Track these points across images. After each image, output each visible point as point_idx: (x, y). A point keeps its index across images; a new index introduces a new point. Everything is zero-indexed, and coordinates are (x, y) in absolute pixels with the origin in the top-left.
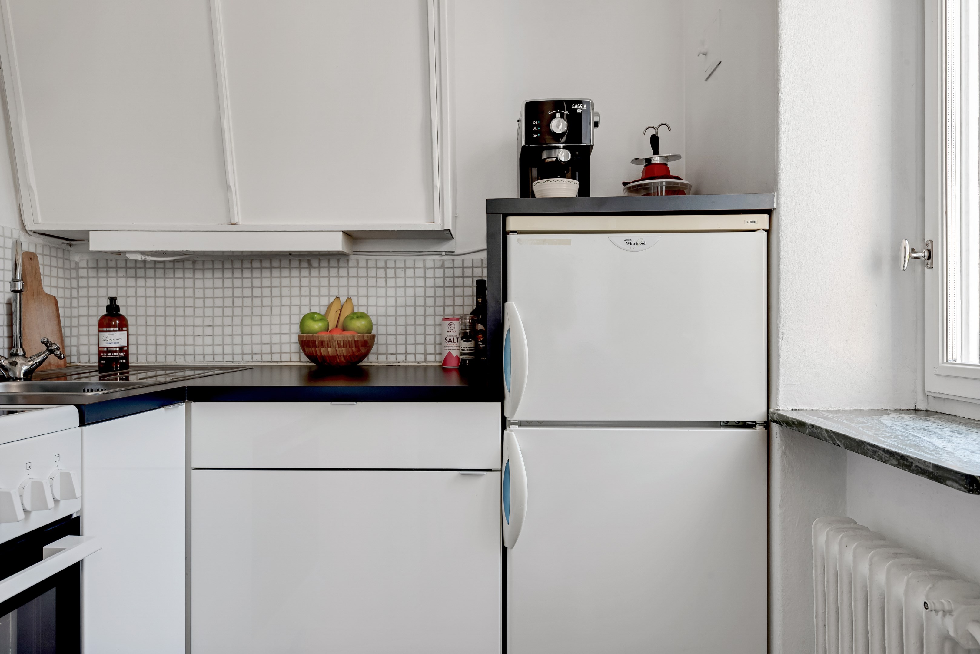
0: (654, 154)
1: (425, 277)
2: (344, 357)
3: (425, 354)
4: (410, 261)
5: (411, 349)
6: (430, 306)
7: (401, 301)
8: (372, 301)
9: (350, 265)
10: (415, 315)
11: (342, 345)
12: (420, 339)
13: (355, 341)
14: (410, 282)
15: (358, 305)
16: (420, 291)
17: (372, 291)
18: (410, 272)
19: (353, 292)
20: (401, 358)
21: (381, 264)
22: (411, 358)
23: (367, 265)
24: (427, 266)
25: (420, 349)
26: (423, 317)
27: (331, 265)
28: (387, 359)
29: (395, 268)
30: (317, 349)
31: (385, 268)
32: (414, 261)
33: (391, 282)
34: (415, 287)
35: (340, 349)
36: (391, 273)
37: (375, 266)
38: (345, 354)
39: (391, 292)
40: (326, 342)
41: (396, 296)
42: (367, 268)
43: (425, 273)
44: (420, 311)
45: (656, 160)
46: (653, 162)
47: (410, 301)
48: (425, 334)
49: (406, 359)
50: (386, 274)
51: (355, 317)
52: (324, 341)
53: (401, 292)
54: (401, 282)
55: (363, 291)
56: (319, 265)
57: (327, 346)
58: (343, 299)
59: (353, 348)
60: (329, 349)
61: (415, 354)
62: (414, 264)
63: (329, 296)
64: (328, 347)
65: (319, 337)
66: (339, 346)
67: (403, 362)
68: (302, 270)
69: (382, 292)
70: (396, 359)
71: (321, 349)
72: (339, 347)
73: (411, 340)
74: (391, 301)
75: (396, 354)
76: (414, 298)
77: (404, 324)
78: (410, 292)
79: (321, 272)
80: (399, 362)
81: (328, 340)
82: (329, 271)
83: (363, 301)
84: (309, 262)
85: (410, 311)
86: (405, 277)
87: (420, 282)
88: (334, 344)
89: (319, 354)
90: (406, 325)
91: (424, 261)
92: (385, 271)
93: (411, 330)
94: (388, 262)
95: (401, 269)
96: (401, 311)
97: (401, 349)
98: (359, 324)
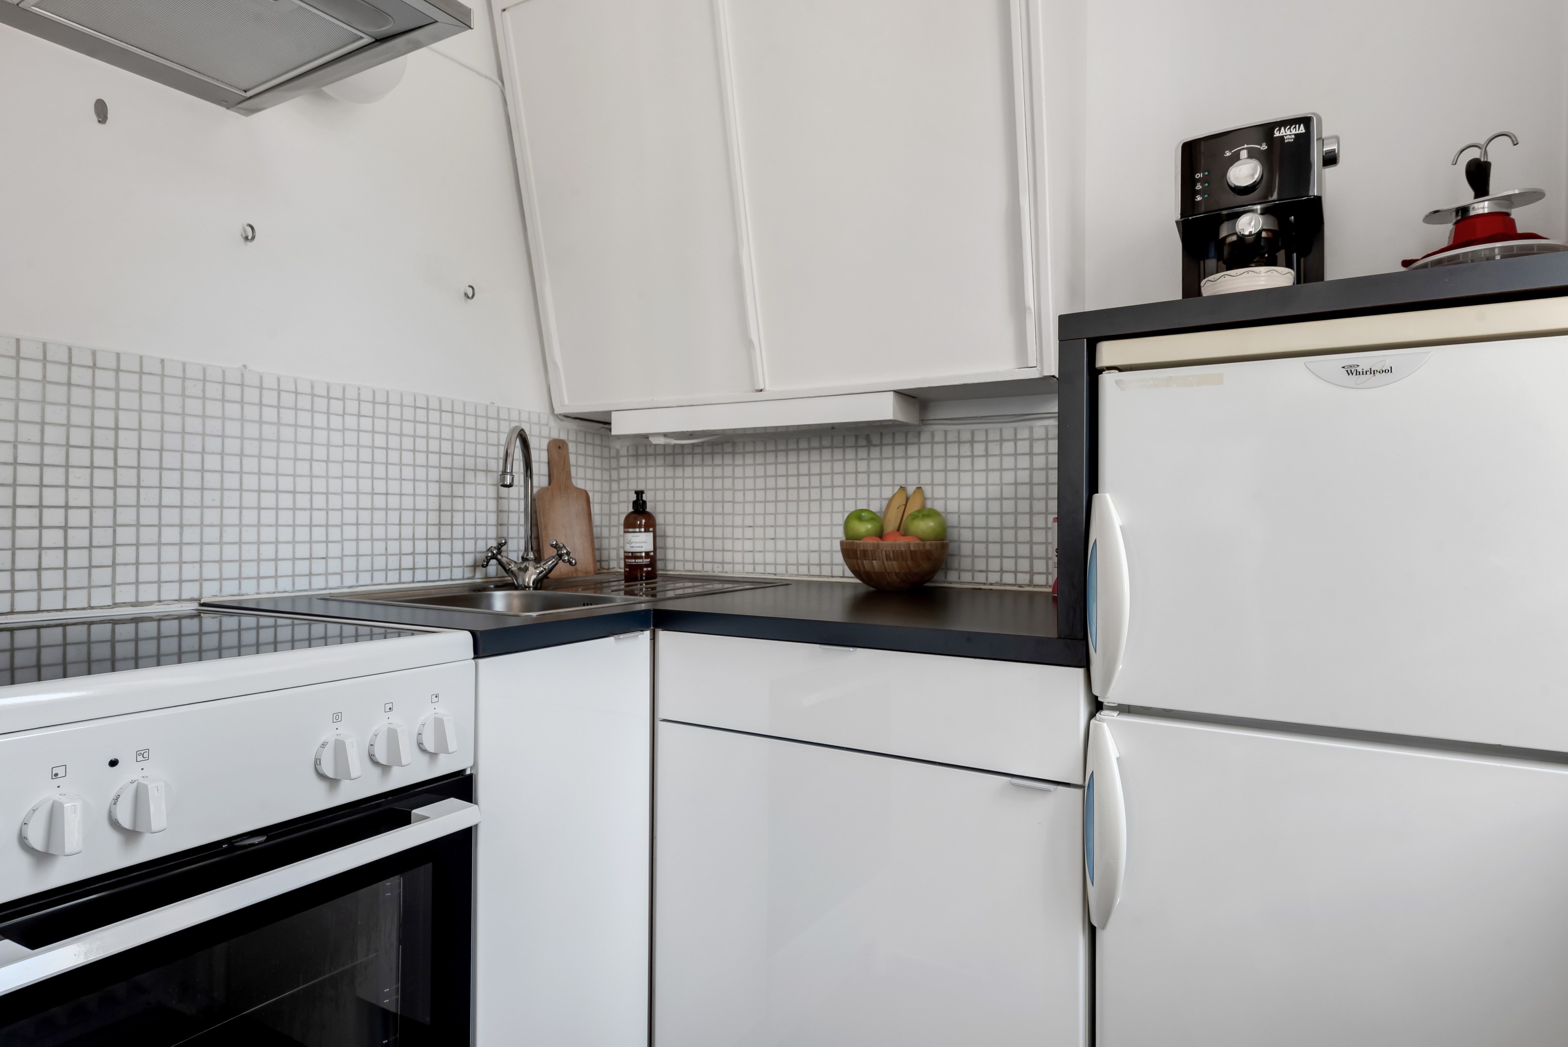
0: (1476, 197)
1: (1031, 454)
2: (896, 573)
3: (1032, 573)
4: (1008, 430)
5: (1009, 564)
6: (1039, 499)
7: (994, 491)
8: (953, 492)
9: (922, 440)
10: (1016, 513)
11: (892, 557)
12: (1024, 550)
13: (911, 551)
14: (1008, 462)
15: (933, 499)
16: (1024, 476)
17: (953, 477)
18: (1008, 447)
19: (925, 478)
20: (994, 578)
21: (965, 436)
22: (1009, 578)
23: (946, 438)
24: (1036, 436)
25: (1024, 565)
26: (1028, 516)
27: (897, 442)
28: (973, 578)
29: (987, 442)
30: (859, 561)
31: (972, 442)
32: (1015, 429)
33: (980, 463)
34: (1016, 469)
35: (890, 563)
36: (979, 449)
37: (957, 440)
38: (897, 571)
39: (980, 478)
40: (870, 552)
41: (987, 485)
42: (946, 443)
43: (1031, 447)
44: (1024, 506)
45: (1483, 207)
46: (1472, 213)
47: (1009, 491)
48: (1031, 543)
49: (1001, 580)
50: (972, 451)
51: (920, 516)
52: (867, 551)
53: (994, 477)
54: (994, 462)
55: (939, 478)
56: (881, 442)
57: (871, 558)
58: (911, 490)
59: (909, 562)
60: (874, 562)
61: (1016, 572)
62: (1016, 435)
63: (893, 485)
64: (873, 560)
65: (861, 545)
66: (888, 558)
67: (997, 584)
68: (860, 450)
69: (966, 478)
70: (987, 580)
71: (865, 561)
72: (887, 560)
73: (1009, 550)
74: (980, 492)
75: (987, 571)
76: (1013, 487)
77: (999, 526)
78: (1009, 477)
79: (883, 452)
80: (991, 584)
81: (872, 549)
82: (893, 449)
83: (939, 492)
84: (868, 438)
85: (1009, 506)
86: (1001, 455)
87: (1024, 462)
88: (880, 555)
89: (862, 568)
90: (1002, 528)
91: (1031, 429)
92: (972, 446)
93: (1009, 535)
94: (976, 433)
95: (996, 443)
96: (995, 507)
97: (995, 564)
98: (925, 526)
